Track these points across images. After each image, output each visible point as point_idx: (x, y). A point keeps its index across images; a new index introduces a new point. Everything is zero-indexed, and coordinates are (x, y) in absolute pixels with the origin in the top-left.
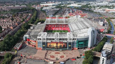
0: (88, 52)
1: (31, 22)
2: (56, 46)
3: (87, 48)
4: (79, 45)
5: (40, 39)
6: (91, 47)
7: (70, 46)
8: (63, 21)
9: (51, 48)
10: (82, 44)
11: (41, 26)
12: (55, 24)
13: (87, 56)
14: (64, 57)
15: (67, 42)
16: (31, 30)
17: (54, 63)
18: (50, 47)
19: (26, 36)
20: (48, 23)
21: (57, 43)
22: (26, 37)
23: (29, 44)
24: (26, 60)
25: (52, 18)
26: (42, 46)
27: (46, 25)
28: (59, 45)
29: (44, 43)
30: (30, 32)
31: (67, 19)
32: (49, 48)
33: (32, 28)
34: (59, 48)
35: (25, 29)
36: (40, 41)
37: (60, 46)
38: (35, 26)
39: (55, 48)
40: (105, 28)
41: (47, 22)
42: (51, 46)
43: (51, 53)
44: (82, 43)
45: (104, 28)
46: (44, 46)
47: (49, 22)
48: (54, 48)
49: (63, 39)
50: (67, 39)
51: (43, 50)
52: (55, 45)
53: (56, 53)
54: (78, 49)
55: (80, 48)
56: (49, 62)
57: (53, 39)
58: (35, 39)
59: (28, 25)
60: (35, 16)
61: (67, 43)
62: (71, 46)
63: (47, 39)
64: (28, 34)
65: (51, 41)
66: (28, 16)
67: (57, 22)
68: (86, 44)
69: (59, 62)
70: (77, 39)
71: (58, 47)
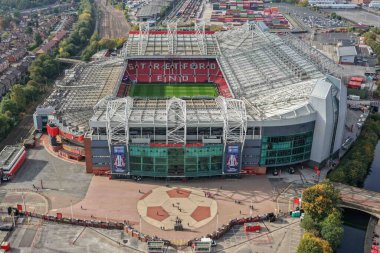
1: (69, 51)
5: (103, 131)
9: (153, 170)
10: (287, 152)
11: (106, 66)
14: (209, 216)
15: (219, 141)
19: (44, 114)
22: (43, 118)
25: (151, 32)
26: (110, 161)
27: (130, 61)
30: (63, 94)
31: (212, 38)
33: (70, 74)
35: (45, 78)
36: (103, 137)
38: (84, 67)
40: (367, 74)
41: (134, 49)
43: (150, 193)
44: (286, 146)
45: (363, 75)
47: (141, 49)
49: (205, 131)
50: (221, 129)
51: (116, 177)
56: (142, 240)
57: (162, 131)
58: (81, 129)
59: (54, 62)
60: (84, 25)
62: (239, 160)
63: (134, 130)
64: (52, 104)
65: (152, 141)
66: (57, 23)
67: (171, 49)
68: (301, 150)
69: (189, 243)
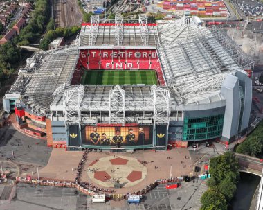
0: (220, 162)
1: (29, 39)
2: (114, 138)
3: (218, 140)
4: (192, 131)
5: (61, 113)
6: (232, 140)
7: (161, 136)
8: (139, 37)
9: (99, 144)
10: (203, 130)
11: (61, 55)
12: (111, 47)
13: (215, 175)
14: (140, 177)
15: (150, 122)
16: (29, 72)
17: (107, 199)
18: (95, 141)
19: (12, 98)
20: (87, 45)
21: (118, 128)
22: (11, 101)
23: (24, 125)
24: (14, 188)
26: (66, 136)
27: (82, 50)
28: (124, 133)
29: (72, 128)
30: (26, 81)
31: (153, 30)
32: (92, 143)
33: (30, 63)
34: (125, 144)
35: (9, 65)
36: (61, 119)
37: (127, 137)
38: (43, 55)
39: (112, 145)
41: (85, 40)
42: (98, 136)
43: (97, 161)
44: (202, 125)
46: (74, 136)
47: (91, 40)
48: (107, 143)
49: (140, 113)
50: (152, 112)
51: (71, 149)
52: (110, 134)
53: (113, 162)
54: (190, 144)
55: (196, 142)
56: (90, 195)
57: (106, 114)
58: (42, 111)
59: (16, 50)
60: (41, 13)
61: (150, 127)
62: (165, 137)
63: (84, 113)
64: (17, 90)
65: (99, 121)
66: (16, 10)
67: (117, 41)
68: (215, 129)
69: (125, 197)
70: (187, 113)
71: (122, 139)
